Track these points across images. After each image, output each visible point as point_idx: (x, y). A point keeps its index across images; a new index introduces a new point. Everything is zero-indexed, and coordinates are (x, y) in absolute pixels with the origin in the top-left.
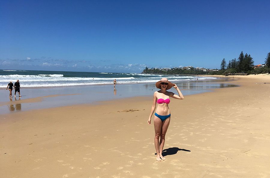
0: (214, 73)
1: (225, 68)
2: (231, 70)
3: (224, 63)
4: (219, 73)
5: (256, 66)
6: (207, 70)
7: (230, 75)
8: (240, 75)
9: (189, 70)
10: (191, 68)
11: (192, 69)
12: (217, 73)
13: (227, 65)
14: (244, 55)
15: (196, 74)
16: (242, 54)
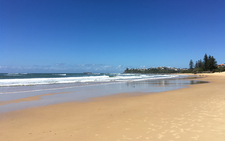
0: (184, 72)
1: (193, 67)
2: (198, 69)
3: (191, 63)
4: (188, 72)
5: (219, 65)
6: (178, 69)
7: (198, 73)
8: (207, 73)
10: (164, 68)
12: (187, 72)
13: (194, 65)
14: (208, 56)
15: (168, 73)
16: (206, 56)
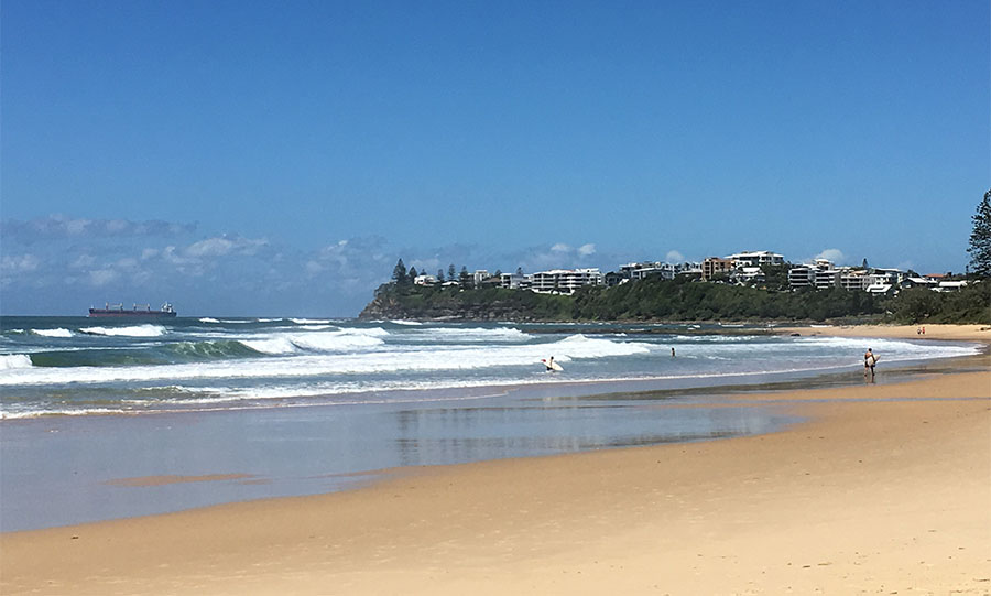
6: (892, 281)
9: (753, 281)
10: (764, 268)
11: (775, 272)
